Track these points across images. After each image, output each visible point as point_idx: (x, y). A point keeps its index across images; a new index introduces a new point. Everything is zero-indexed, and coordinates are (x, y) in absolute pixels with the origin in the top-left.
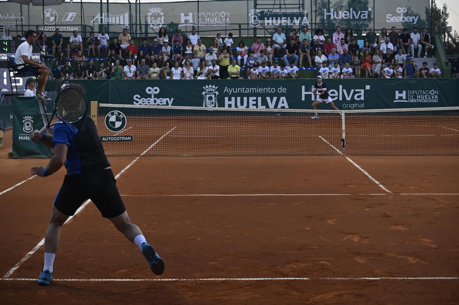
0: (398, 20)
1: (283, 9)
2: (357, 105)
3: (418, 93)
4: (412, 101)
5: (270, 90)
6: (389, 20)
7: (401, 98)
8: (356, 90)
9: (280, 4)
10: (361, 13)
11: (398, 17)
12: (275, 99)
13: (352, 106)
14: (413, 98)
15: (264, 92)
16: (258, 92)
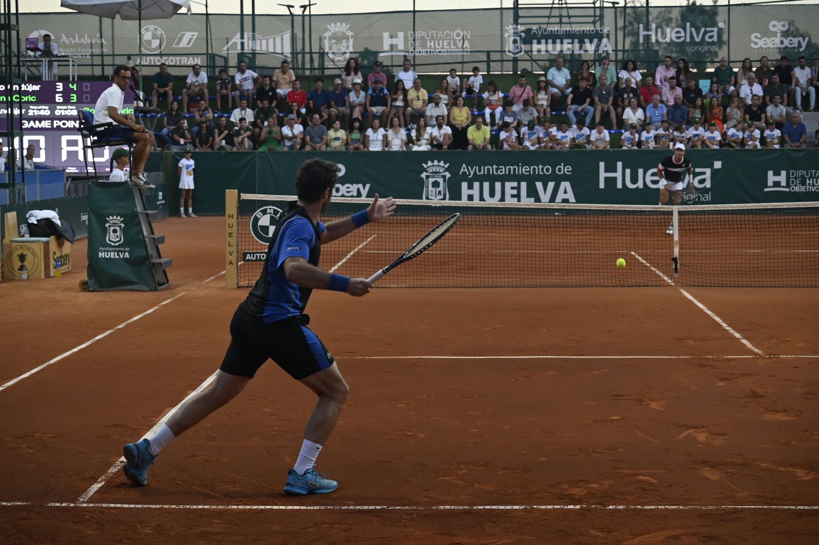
0: (773, 44)
1: (566, 25)
2: (699, 197)
3: (807, 175)
4: (797, 189)
5: (542, 169)
6: (756, 44)
7: (776, 184)
8: (697, 170)
9: (561, 16)
10: (706, 33)
11: (772, 39)
12: (551, 185)
14: (799, 183)
15: (532, 173)
16: (520, 173)
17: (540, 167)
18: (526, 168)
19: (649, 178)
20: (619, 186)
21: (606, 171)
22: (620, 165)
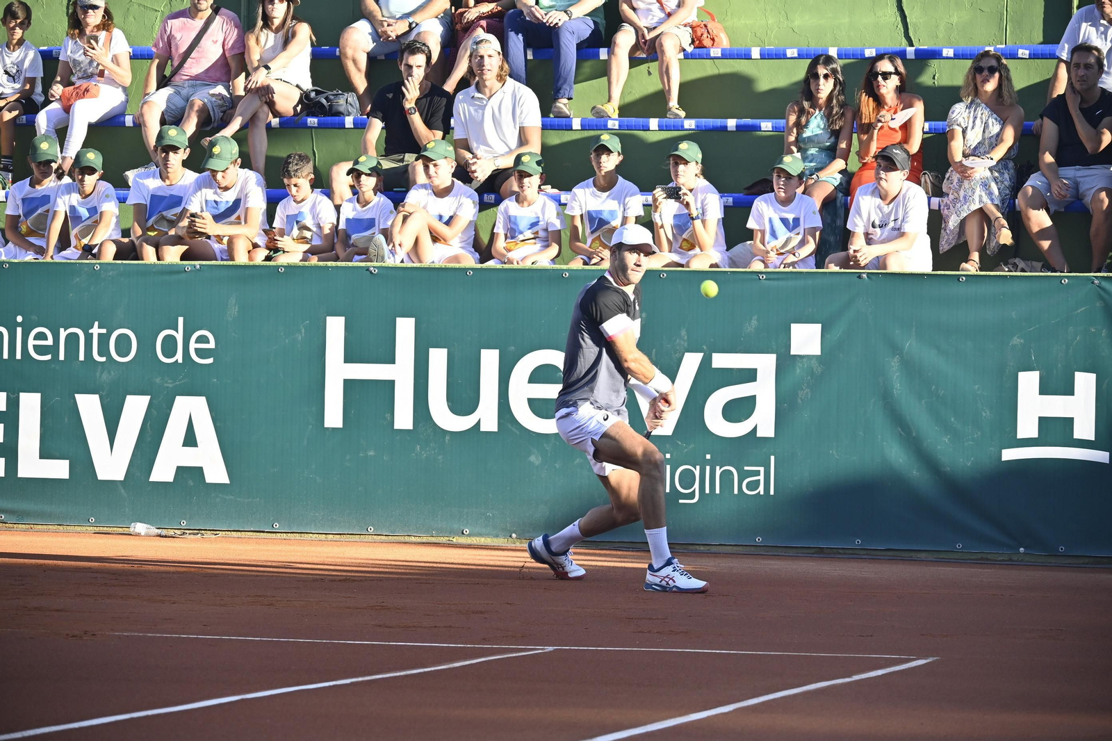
2: (726, 476)
5: (104, 340)
7: (1053, 429)
8: (721, 361)
12: (135, 408)
13: (687, 479)
15: (62, 357)
16: (19, 356)
17: (96, 331)
18: (41, 336)
19: (522, 390)
20: (404, 418)
21: (351, 356)
22: (405, 329)
